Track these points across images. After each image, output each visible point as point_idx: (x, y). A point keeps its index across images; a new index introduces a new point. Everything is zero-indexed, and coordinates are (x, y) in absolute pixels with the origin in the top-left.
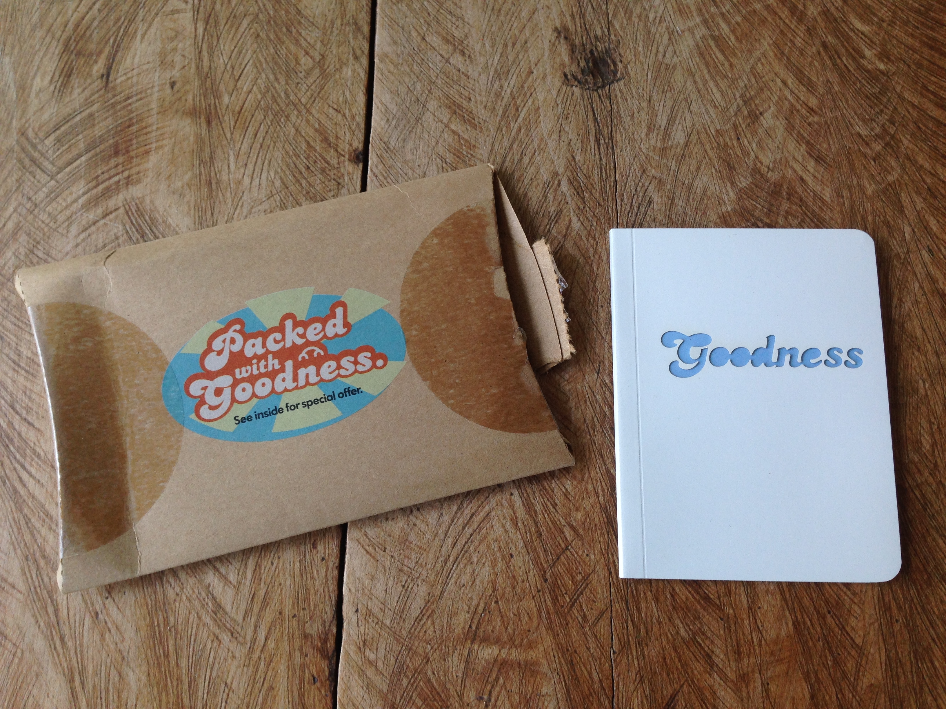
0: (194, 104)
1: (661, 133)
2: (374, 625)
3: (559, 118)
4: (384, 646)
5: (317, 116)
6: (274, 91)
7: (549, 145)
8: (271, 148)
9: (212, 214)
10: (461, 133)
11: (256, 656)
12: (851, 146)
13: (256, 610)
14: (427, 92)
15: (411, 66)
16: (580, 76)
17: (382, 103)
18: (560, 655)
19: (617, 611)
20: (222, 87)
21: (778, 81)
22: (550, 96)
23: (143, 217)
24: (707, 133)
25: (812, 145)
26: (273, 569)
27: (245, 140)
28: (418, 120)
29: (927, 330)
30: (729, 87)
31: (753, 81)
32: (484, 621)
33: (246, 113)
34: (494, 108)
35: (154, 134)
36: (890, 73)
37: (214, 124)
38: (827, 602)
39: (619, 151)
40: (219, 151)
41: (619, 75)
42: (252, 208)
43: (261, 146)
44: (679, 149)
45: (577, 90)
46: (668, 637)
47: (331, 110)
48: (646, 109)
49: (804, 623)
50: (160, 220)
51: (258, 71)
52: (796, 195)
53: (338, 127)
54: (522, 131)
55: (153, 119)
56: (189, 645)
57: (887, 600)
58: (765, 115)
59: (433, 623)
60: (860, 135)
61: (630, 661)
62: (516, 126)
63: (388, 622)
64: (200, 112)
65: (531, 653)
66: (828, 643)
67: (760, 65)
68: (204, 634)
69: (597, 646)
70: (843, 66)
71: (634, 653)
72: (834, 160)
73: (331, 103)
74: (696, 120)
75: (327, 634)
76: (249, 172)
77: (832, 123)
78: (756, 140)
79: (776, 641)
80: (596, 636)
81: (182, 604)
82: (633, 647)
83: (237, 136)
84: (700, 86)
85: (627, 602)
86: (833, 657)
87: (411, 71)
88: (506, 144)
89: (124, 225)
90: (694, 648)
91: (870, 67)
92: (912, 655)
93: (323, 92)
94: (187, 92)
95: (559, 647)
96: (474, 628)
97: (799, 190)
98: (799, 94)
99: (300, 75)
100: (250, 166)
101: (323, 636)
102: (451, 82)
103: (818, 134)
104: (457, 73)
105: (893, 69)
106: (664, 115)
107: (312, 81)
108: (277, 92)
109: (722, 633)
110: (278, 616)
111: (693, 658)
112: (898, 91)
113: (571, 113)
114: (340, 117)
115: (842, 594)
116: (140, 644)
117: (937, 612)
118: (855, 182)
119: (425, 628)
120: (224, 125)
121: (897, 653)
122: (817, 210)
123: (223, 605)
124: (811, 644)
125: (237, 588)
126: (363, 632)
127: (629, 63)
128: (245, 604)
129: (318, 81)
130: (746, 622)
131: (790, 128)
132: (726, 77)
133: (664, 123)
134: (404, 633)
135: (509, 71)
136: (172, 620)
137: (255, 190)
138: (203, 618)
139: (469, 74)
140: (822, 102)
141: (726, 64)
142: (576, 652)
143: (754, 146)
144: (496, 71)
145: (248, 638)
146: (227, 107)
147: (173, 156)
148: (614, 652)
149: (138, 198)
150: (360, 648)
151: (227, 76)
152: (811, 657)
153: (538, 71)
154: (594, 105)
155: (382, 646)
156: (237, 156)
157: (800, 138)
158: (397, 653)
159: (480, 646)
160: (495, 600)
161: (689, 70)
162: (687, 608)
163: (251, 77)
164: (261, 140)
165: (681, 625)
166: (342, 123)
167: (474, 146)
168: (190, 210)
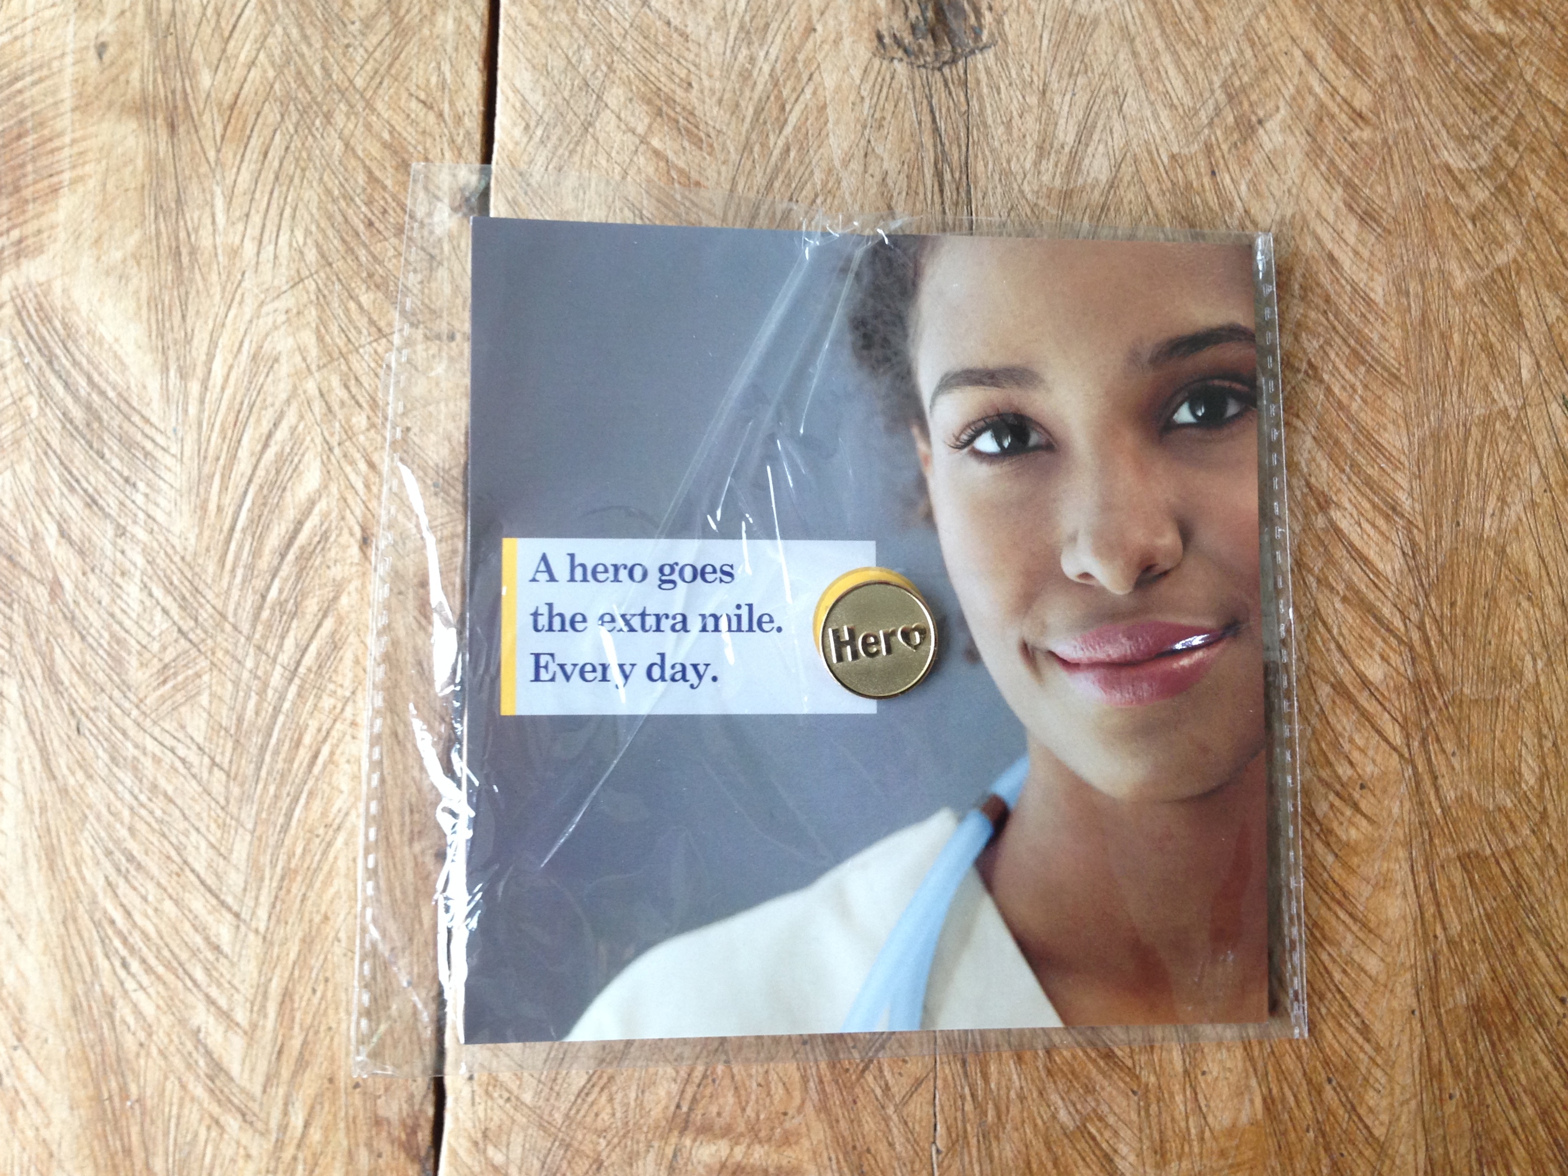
0: (143, 90)
1: (1064, 159)
2: (501, 1102)
3: (864, 127)
4: (520, 1140)
5: (386, 116)
6: (300, 63)
7: (844, 184)
8: (297, 181)
9: (184, 317)
10: (671, 155)
11: (287, 1155)
12: (1431, 190)
13: (285, 1074)
14: (604, 68)
15: (572, 13)
16: (907, 39)
17: (516, 91)
18: (841, 1157)
19: (945, 1080)
20: (198, 55)
21: (1297, 53)
22: (847, 80)
23: (50, 322)
24: (1153, 161)
25: (1355, 188)
26: (316, 1000)
27: (245, 164)
28: (587, 126)
29: (1548, 559)
30: (1202, 65)
31: (1249, 53)
32: (703, 1097)
33: (247, 108)
34: (737, 105)
35: (66, 152)
36: (1517, 41)
37: (182, 130)
38: (1326, 1063)
39: (980, 195)
40: (194, 189)
41: (985, 36)
42: (262, 304)
43: (277, 178)
44: (1097, 193)
45: (901, 68)
46: (1036, 1125)
47: (414, 104)
48: (1035, 111)
49: (1283, 1099)
50: (83, 330)
51: (268, 21)
52: (1319, 291)
53: (429, 142)
54: (792, 154)
55: (64, 122)
56: (166, 1134)
57: (1435, 1060)
58: (1268, 125)
59: (611, 1100)
60: (1449, 170)
61: (967, 1166)
62: (781, 143)
63: (528, 1097)
64: (154, 106)
65: (789, 1152)
66: (1324, 1136)
67: (1263, 21)
68: (192, 1115)
69: (908, 1140)
70: (1425, 26)
71: (974, 1152)
72: (1395, 220)
73: (413, 89)
74: (1132, 133)
75: (417, 1118)
76: (253, 231)
77: (1396, 144)
78: (1248, 176)
79: (1230, 1132)
80: (906, 1123)
81: (150, 1063)
82: (973, 1141)
83: (229, 154)
84: (1145, 61)
85: (964, 1063)
86: (1332, 1159)
87: (574, 23)
88: (760, 179)
89: (14, 339)
90: (1082, 1145)
91: (1477, 28)
92: (1474, 1156)
93: (397, 65)
94: (129, 65)
95: (839, 1141)
96: (685, 1109)
97: (1325, 279)
98: (1336, 83)
99: (352, 28)
100: (256, 219)
101: (409, 1122)
102: (653, 49)
103: (1368, 163)
104: (665, 28)
105: (1522, 32)
106: (1071, 122)
107: (375, 40)
108: (306, 64)
109: (1134, 1116)
110: (327, 1085)
111: (1080, 1163)
112: (1529, 78)
113: (889, 118)
114: (432, 118)
115: (1356, 1049)
116: (80, 1131)
117: (1524, 1082)
118: (1433, 264)
119: (595, 1109)
120: (202, 133)
121: (1447, 1153)
122: (1356, 320)
123: (225, 1065)
124: (1292, 1136)
125: (251, 1034)
126: (481, 1114)
127: (1006, 11)
128: (266, 1063)
129: (387, 42)
130: (1179, 1098)
131: (1316, 152)
132: (1196, 43)
133: (1070, 139)
134: (558, 1117)
135: (767, 25)
136: (133, 1089)
137: (266, 267)
138: (191, 1086)
139: (689, 31)
140: (1379, 100)
141: (1198, 16)
142: (868, 1151)
143: (1243, 188)
144: (742, 27)
145: (273, 1124)
146: (208, 95)
147: (104, 199)
148: (938, 1151)
149: (41, 285)
150: (476, 1144)
151: (207, 30)
152: (1291, 1159)
153: (825, 25)
154: (934, 101)
155: (517, 1140)
156: (229, 201)
157: (1333, 175)
158: (544, 1152)
159: (694, 1140)
160: (723, 1057)
161: (1124, 30)
162: (1073, 1072)
163: (255, 32)
164: (276, 164)
165: (1060, 1102)
166: (437, 131)
167: (698, 184)
168: (139, 308)
